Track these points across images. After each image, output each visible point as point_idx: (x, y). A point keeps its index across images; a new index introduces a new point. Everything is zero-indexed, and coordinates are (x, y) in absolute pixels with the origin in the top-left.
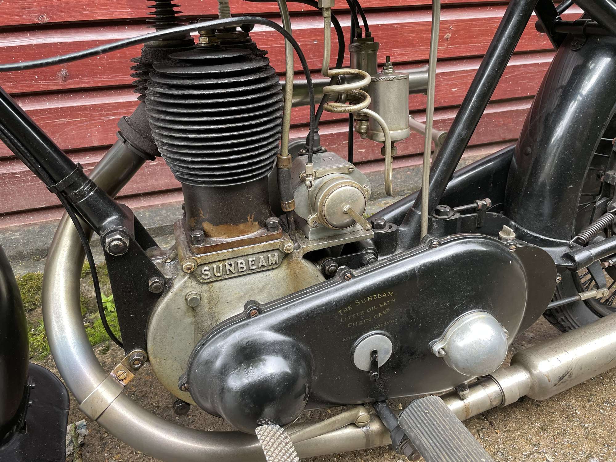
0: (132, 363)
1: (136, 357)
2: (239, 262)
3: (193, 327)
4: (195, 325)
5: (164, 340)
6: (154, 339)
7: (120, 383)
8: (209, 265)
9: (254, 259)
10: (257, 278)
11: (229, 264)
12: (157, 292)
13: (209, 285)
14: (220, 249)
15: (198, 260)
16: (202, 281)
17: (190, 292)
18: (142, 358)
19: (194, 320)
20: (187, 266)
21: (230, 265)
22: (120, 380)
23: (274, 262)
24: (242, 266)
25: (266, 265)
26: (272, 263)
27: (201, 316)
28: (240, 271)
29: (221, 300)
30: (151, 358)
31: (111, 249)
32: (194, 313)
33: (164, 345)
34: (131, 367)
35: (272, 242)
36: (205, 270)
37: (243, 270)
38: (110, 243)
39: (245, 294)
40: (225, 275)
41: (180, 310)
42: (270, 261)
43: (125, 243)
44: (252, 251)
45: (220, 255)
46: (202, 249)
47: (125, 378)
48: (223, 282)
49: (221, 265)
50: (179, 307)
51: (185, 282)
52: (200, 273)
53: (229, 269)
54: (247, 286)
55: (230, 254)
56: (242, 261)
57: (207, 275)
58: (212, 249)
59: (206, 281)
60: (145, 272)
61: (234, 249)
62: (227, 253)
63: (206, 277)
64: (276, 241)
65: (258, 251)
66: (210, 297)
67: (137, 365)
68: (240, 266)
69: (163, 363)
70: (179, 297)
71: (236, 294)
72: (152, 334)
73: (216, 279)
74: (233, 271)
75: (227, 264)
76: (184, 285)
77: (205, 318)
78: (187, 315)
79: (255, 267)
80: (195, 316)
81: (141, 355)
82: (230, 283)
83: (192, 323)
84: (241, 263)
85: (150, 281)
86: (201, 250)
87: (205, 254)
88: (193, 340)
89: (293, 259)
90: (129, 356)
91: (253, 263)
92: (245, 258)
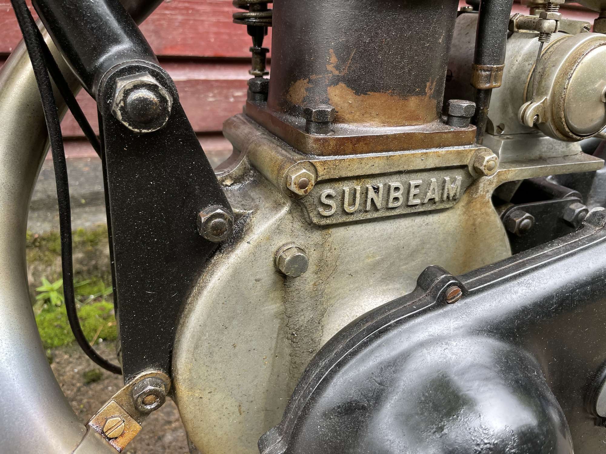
0: (140, 400)
1: (150, 388)
2: (394, 184)
3: (276, 323)
4: (282, 319)
5: (216, 349)
6: (196, 347)
7: (110, 444)
8: (336, 185)
9: (419, 182)
10: (412, 226)
11: (374, 188)
12: (216, 239)
13: (324, 232)
14: (365, 148)
15: (320, 168)
16: (315, 220)
17: (287, 244)
18: (163, 389)
19: (282, 308)
20: (300, 176)
21: (376, 190)
22: (110, 439)
23: (452, 195)
24: (397, 194)
25: (437, 199)
26: (448, 197)
27: (296, 299)
28: (391, 205)
29: (341, 268)
30: (182, 389)
31: (129, 109)
32: (286, 292)
33: (214, 362)
34: (136, 408)
35: (461, 148)
36: (329, 196)
37: (396, 204)
38: (127, 93)
39: (383, 260)
40: (360, 211)
41: (259, 285)
42: (446, 190)
43: (163, 100)
44: (422, 163)
45: (363, 162)
46: (332, 143)
47: (122, 435)
48: (352, 229)
49: (358, 188)
50: (258, 277)
51: (281, 219)
52: (316, 201)
53: (372, 199)
54: (391, 243)
55: (382, 162)
56: (397, 184)
57: (329, 207)
58: (351, 146)
59: (324, 222)
60: (195, 189)
61: (391, 153)
62: (377, 160)
63: (327, 213)
64: (467, 147)
65: (432, 166)
66: (321, 260)
67: (151, 404)
68: (393, 194)
69: (205, 400)
70: (263, 253)
71: (368, 257)
72: (193, 337)
73: (345, 219)
74: (379, 205)
75: (370, 188)
76: (278, 228)
77: (302, 306)
78: (272, 295)
79: (417, 201)
80: (284, 300)
81: (159, 381)
82: (362, 232)
83: (276, 315)
84: (397, 189)
85: (201, 213)
86: (329, 145)
87: (336, 157)
88: (273, 352)
89: (478, 194)
90: (134, 385)
91: (417, 191)
92: (404, 177)
